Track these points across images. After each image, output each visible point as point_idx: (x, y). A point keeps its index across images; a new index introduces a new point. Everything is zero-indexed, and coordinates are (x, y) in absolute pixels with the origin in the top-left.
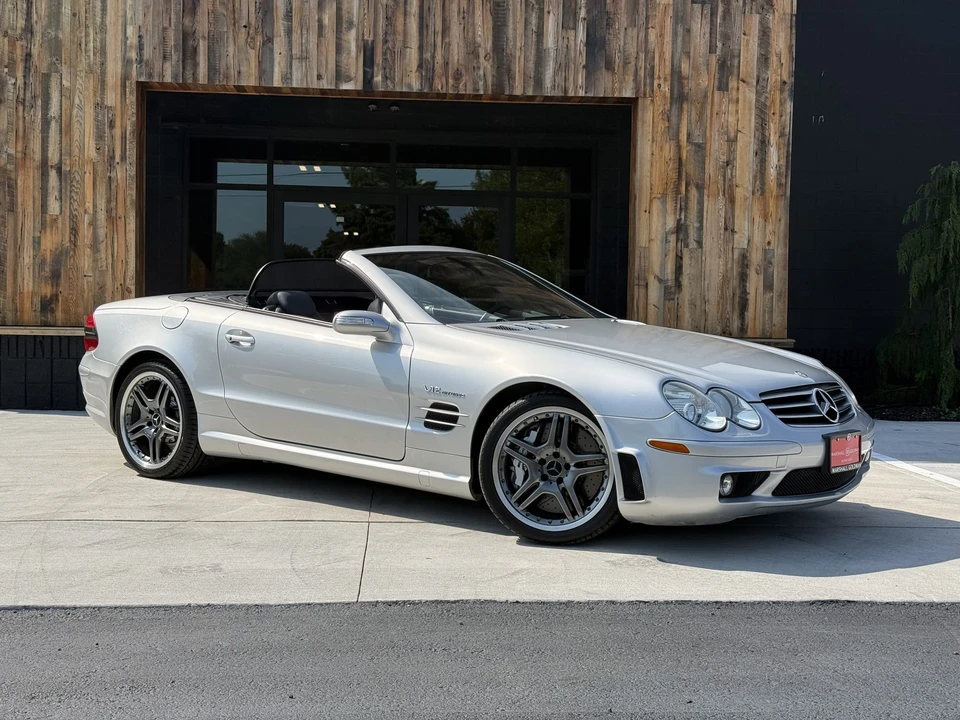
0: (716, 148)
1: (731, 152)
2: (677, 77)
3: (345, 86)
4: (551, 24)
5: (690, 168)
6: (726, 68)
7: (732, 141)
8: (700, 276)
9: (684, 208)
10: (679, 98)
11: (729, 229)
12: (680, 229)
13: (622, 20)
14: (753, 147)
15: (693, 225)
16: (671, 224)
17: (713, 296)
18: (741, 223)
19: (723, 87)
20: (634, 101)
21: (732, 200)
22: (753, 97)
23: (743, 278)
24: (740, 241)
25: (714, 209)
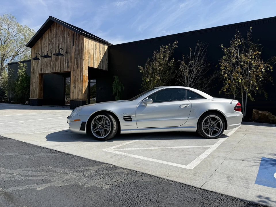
0: (77, 76)
1: (78, 77)
2: (74, 68)
3: (51, 72)
4: (64, 63)
5: (75, 79)
6: (78, 67)
7: (78, 75)
8: (76, 92)
9: (74, 84)
10: (74, 70)
11: (78, 86)
12: (74, 86)
13: (70, 62)
14: (80, 76)
15: (75, 86)
16: (73, 86)
17: (77, 94)
18: (79, 85)
19: (77, 69)
20: (70, 71)
21: (78, 82)
22: (80, 70)
23: (79, 92)
24: (79, 87)
25: (77, 83)
